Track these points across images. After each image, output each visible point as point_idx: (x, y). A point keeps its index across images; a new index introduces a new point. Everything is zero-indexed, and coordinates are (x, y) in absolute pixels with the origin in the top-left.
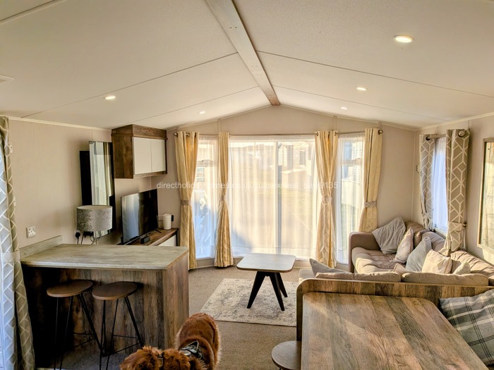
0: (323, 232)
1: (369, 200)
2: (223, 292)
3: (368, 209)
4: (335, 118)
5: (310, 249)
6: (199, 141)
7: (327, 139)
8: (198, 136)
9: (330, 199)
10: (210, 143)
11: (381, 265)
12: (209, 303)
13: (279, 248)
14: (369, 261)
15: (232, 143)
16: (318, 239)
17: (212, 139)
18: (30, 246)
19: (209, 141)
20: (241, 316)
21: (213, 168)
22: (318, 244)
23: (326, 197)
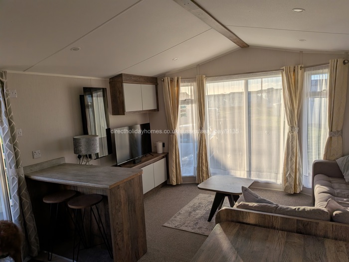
0: (289, 159)
1: (334, 130)
2: (194, 205)
3: (333, 138)
4: (301, 53)
5: (277, 174)
6: (181, 84)
7: (292, 73)
8: (180, 80)
9: (296, 129)
10: (191, 86)
11: (338, 193)
12: (180, 214)
13: (249, 172)
14: (326, 189)
15: (208, 84)
16: (284, 165)
17: (193, 82)
18: (36, 165)
19: (189, 84)
20: (200, 228)
21: (194, 105)
22: (284, 170)
23: (292, 128)
